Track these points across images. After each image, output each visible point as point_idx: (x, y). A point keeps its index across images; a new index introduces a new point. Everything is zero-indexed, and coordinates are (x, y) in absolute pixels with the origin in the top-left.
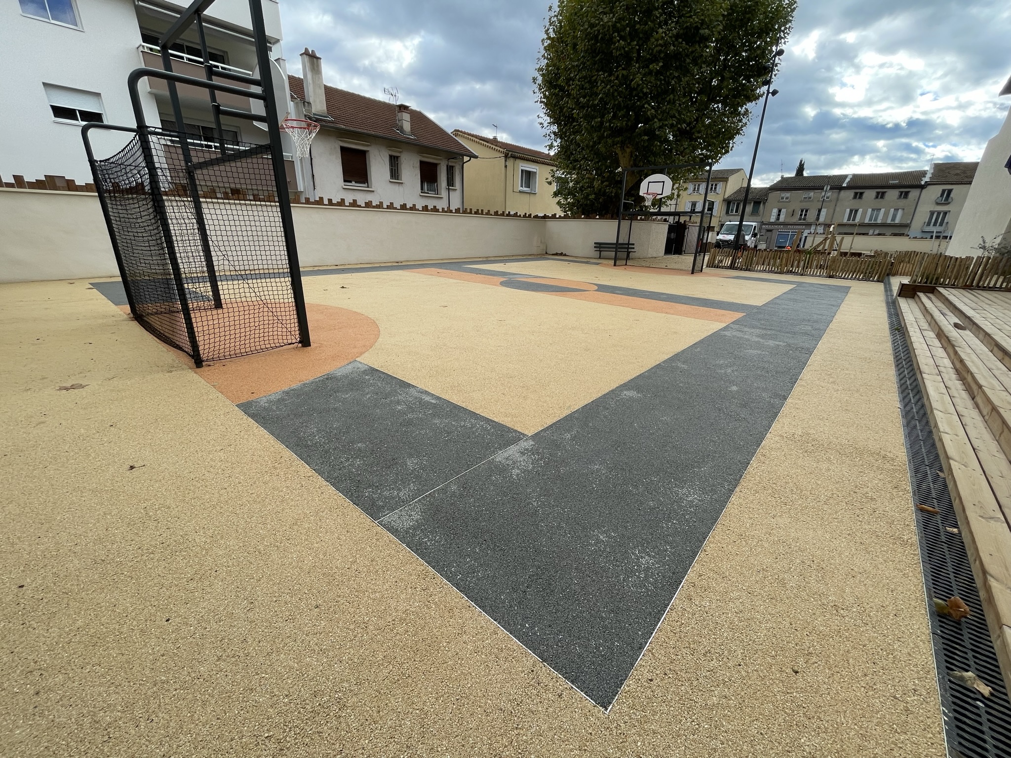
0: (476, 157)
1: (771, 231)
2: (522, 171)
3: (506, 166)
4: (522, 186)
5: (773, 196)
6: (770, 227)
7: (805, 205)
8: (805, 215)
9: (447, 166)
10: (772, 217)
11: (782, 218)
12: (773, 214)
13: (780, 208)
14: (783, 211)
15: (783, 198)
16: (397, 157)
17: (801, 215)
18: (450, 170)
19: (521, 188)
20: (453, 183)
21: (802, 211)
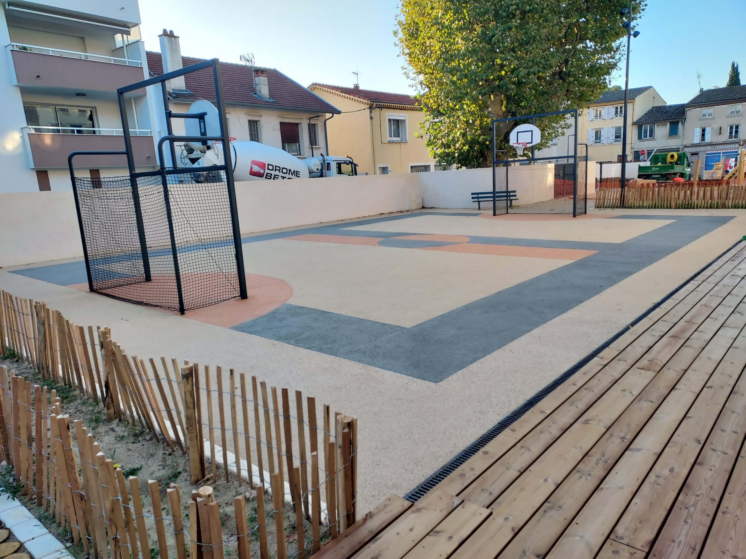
0: (339, 112)
1: (697, 154)
2: (390, 120)
3: (371, 118)
4: (390, 136)
5: (692, 114)
6: (694, 150)
7: (734, 121)
8: (737, 132)
9: (309, 124)
10: (695, 138)
11: (708, 138)
12: (695, 134)
13: (703, 127)
14: (708, 130)
15: (704, 115)
16: (256, 121)
17: (731, 133)
18: (312, 128)
19: (390, 139)
20: (316, 142)
21: (731, 128)
